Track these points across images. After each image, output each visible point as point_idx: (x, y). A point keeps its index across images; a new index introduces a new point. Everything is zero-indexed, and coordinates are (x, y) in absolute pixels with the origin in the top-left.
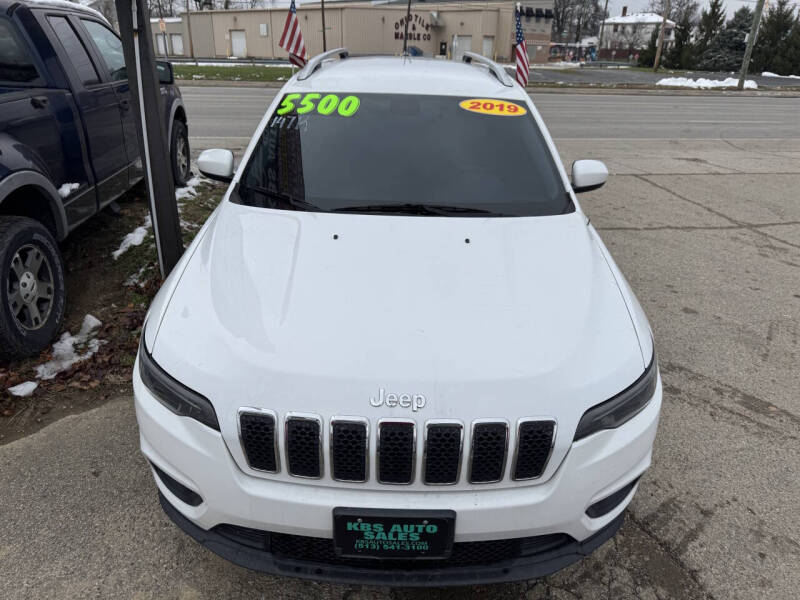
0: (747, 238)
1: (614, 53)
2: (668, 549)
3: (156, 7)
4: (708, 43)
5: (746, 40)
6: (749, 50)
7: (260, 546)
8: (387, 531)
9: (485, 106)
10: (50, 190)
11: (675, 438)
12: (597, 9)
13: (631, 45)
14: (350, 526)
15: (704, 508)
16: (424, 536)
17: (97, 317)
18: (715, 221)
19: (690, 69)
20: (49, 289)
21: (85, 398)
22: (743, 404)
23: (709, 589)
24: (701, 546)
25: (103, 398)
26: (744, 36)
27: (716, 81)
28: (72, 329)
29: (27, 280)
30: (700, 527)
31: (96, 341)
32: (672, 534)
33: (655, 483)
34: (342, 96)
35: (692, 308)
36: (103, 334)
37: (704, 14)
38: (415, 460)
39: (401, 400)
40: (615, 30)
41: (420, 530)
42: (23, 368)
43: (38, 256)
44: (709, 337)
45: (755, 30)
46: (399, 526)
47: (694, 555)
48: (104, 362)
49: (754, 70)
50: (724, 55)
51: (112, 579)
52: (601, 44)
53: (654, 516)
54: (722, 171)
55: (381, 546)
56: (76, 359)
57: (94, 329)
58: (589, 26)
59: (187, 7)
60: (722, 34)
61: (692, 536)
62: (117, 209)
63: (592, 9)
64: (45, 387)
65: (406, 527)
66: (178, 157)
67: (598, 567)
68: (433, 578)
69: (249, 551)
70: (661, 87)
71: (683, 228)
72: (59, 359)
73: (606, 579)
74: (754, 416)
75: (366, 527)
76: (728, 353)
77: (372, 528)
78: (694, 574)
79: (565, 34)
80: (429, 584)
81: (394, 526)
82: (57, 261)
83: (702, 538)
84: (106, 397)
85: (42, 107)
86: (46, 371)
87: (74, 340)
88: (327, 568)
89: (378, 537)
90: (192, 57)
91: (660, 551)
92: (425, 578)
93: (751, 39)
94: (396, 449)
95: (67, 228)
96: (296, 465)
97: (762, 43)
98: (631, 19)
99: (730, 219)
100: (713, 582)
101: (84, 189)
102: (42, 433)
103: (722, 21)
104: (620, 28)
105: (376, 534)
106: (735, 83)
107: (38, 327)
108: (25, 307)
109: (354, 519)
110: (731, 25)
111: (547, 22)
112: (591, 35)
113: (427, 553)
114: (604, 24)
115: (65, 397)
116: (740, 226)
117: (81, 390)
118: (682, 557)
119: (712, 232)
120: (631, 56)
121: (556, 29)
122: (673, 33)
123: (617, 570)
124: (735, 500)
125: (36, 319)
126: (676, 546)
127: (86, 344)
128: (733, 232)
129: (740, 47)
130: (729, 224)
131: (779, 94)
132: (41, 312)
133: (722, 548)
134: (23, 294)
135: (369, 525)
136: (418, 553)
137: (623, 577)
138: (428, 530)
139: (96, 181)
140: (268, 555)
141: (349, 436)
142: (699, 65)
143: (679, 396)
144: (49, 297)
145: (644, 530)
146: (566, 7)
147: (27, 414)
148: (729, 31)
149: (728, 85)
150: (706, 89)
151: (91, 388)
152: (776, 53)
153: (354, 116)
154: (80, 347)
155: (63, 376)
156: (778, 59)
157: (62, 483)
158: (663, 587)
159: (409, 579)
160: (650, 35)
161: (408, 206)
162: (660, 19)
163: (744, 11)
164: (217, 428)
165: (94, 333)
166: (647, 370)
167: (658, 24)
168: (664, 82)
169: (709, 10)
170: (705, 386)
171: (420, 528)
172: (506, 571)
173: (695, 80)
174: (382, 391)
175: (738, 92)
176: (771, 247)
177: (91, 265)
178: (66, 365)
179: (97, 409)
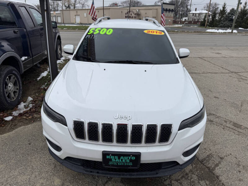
0: (234, 76)
1: (193, 22)
2: (209, 169)
3: (53, 8)
4: (222, 19)
5: (234, 18)
6: (234, 21)
7: (79, 164)
8: (119, 159)
9: (151, 32)
10: (18, 58)
11: (211, 135)
12: (188, 9)
13: (198, 20)
14: (108, 157)
15: (221, 157)
16: (131, 160)
17: (32, 97)
18: (224, 71)
19: (216, 27)
20: (17, 88)
21: (27, 121)
22: (233, 125)
23: (223, 182)
24: (220, 168)
25: (33, 121)
26: (233, 17)
27: (225, 30)
28: (24, 101)
29: (11, 85)
30: (220, 162)
31: (31, 105)
32: (211, 164)
33: (205, 149)
34: (107, 29)
35: (217, 97)
36: (33, 103)
37: (221, 10)
38: (128, 136)
39: (124, 117)
40: (193, 15)
41: (130, 159)
42: (8, 112)
43: (14, 78)
44: (222, 105)
45: (236, 15)
46: (123, 157)
47: (217, 171)
48: (33, 111)
49: (236, 27)
50: (227, 23)
51: (33, 176)
52: (189, 19)
53: (205, 159)
54: (226, 56)
55: (117, 164)
56: (25, 110)
57: (31, 101)
58: (185, 14)
59: (62, 8)
60: (226, 16)
61: (217, 165)
62: (39, 65)
63: (186, 9)
64: (15, 118)
65: (125, 157)
66: (58, 51)
67: (187, 174)
68: (134, 175)
69: (76, 166)
70: (207, 32)
71: (214, 73)
72: (20, 110)
73: (189, 178)
74: (237, 129)
75: (112, 157)
76: (228, 110)
77: (114, 157)
78: (218, 177)
79: (178, 16)
80: (133, 177)
81: (121, 157)
82: (20, 80)
83: (220, 166)
84: (34, 121)
85: (16, 33)
86: (15, 113)
87: (25, 104)
88: (100, 171)
89: (116, 161)
90: (64, 23)
91: (207, 170)
92: (131, 175)
93: (235, 18)
94: (122, 132)
95: (23, 71)
96: (90, 137)
97: (239, 19)
98: (198, 12)
99: (229, 71)
100: (224, 180)
101: (29, 59)
102: (14, 132)
103: (226, 12)
104: (194, 15)
105: (116, 160)
106: (230, 31)
107: (13, 100)
108: (10, 93)
109: (108, 155)
110: (229, 14)
111: (172, 13)
112: (186, 17)
113: (132, 166)
114: (189, 13)
115: (21, 121)
116: (232, 73)
117: (26, 119)
118: (214, 172)
119: (223, 74)
120: (198, 23)
121: (175, 15)
122: (211, 16)
123: (193, 175)
124: (231, 154)
125: (13, 97)
126: (212, 168)
127: (28, 105)
128: (230, 74)
129: (232, 20)
130: (228, 72)
131: (244, 34)
132: (15, 95)
133: (227, 169)
134: (9, 90)
135: (113, 157)
136: (129, 166)
137: (195, 177)
138: (132, 159)
139: (33, 57)
140: (82, 167)
141: (107, 128)
142: (219, 26)
143: (213, 123)
144: (17, 91)
145: (201, 163)
146: (178, 8)
147: (9, 126)
148: (228, 15)
149: (228, 32)
150: (221, 33)
151: (29, 118)
152: (243, 22)
153: (111, 35)
154: (26, 106)
155: (20, 115)
156: (244, 24)
157: (19, 146)
158: (208, 181)
159: (126, 175)
160: (204, 17)
161: (127, 61)
162: (207, 12)
163: (233, 9)
164: (66, 126)
165: (31, 102)
166: (201, 110)
167: (206, 13)
168: (208, 31)
169: (222, 9)
170: (221, 120)
171: (130, 158)
172: (157, 173)
173: (218, 30)
174: (118, 114)
175: (231, 34)
176: (242, 79)
177: (30, 82)
178: (22, 112)
179: (31, 125)
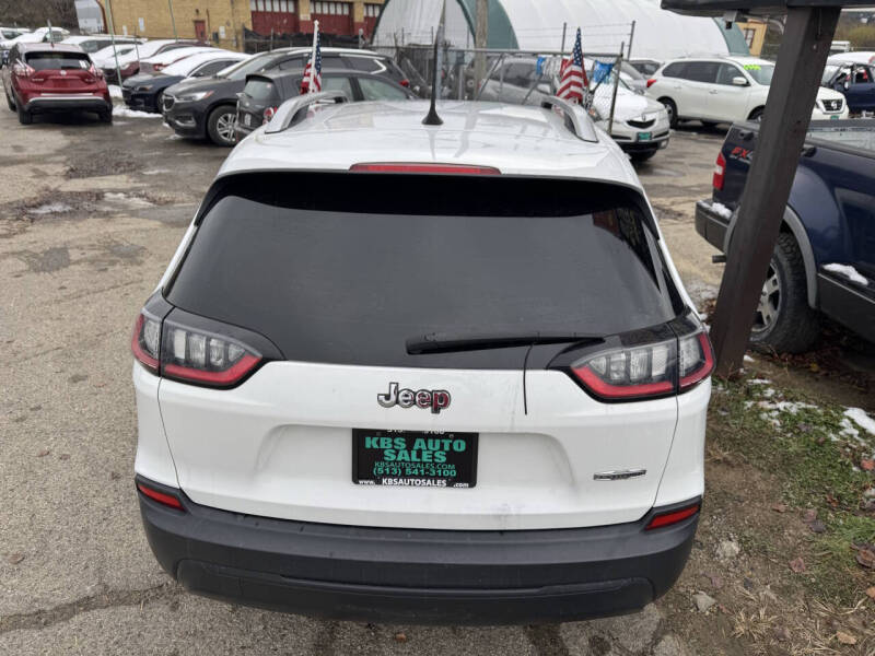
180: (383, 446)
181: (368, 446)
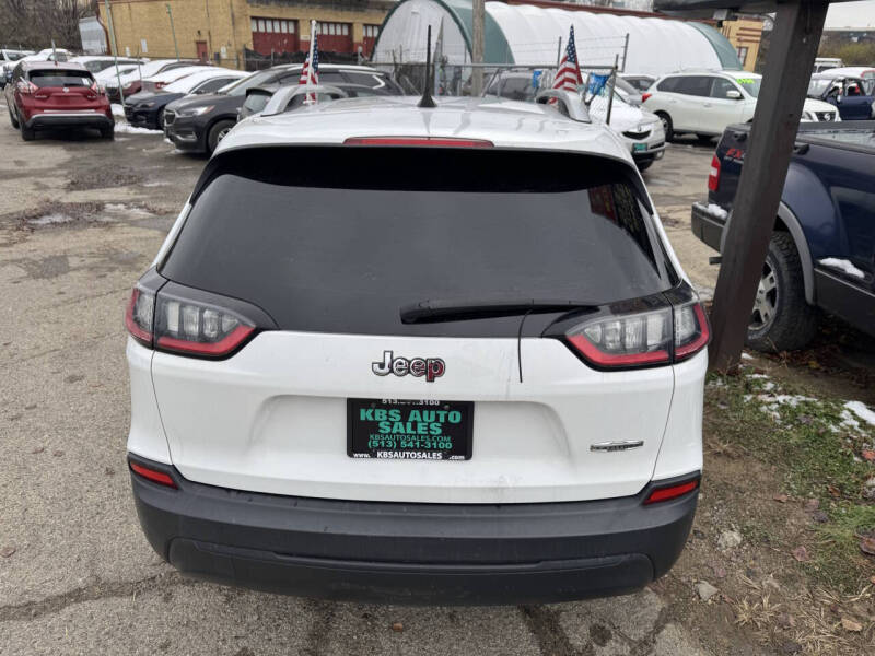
180: (377, 418)
181: (363, 418)
